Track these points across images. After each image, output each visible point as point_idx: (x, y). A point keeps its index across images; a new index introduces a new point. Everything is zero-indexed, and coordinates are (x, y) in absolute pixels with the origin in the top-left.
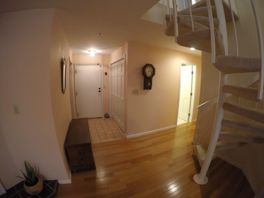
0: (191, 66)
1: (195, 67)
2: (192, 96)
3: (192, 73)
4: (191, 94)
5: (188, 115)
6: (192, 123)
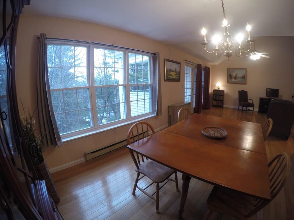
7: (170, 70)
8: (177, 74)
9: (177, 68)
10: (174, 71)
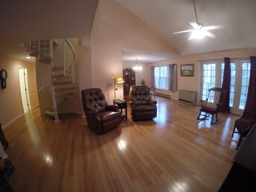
0: (23, 69)
1: (26, 70)
2: (27, 91)
3: (24, 74)
4: (26, 90)
5: (27, 105)
6: (32, 109)
7: (184, 70)
8: (190, 72)
9: (189, 68)
10: (187, 71)
